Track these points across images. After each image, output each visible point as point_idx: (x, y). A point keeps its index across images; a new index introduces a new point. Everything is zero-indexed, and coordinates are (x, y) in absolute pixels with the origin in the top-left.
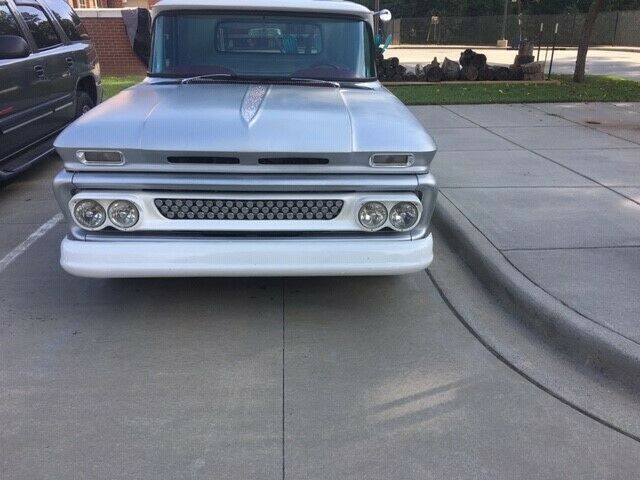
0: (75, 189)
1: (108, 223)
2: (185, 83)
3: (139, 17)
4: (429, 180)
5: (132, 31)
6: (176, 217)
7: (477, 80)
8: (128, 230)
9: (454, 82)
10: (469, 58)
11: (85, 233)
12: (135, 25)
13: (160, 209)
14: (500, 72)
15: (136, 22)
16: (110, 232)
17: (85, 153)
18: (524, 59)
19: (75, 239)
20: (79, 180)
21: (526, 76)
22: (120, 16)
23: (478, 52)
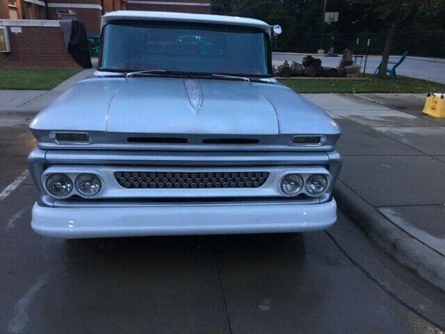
0: (46, 164)
1: (75, 192)
2: (129, 76)
3: (73, 27)
4: (335, 156)
5: (67, 37)
6: (132, 186)
7: (316, 77)
8: (91, 198)
9: (300, 78)
10: (309, 62)
11: (53, 200)
12: (70, 33)
13: (118, 180)
14: (331, 72)
15: (71, 30)
16: (76, 199)
17: (57, 134)
18: (346, 63)
19: (45, 205)
20: (50, 156)
21: (348, 75)
22: (59, 26)
23: (316, 58)
